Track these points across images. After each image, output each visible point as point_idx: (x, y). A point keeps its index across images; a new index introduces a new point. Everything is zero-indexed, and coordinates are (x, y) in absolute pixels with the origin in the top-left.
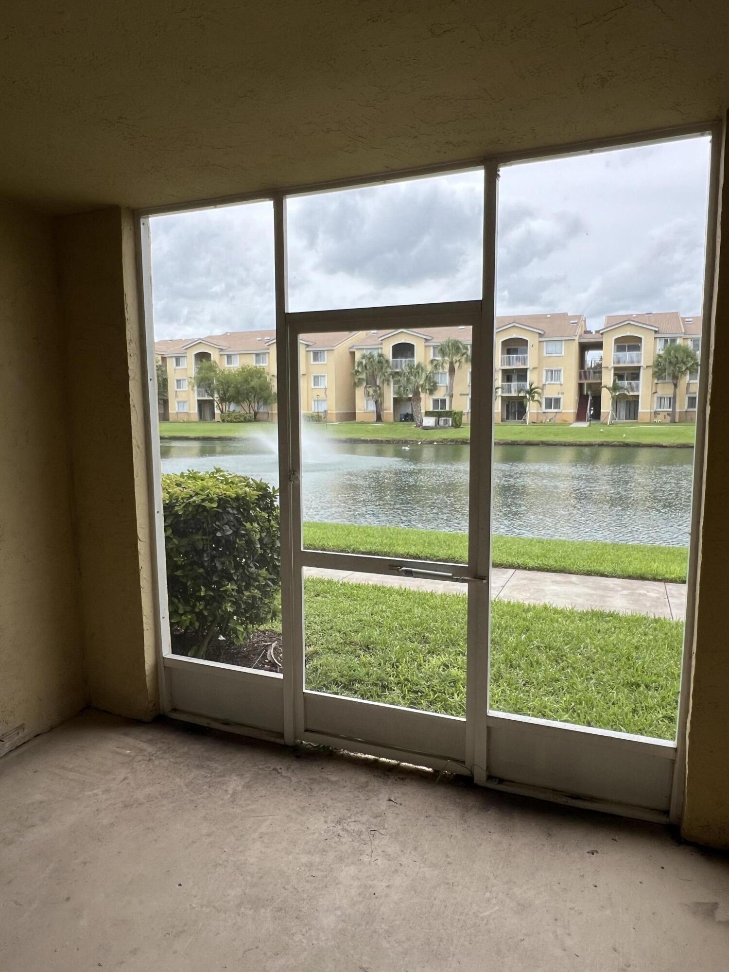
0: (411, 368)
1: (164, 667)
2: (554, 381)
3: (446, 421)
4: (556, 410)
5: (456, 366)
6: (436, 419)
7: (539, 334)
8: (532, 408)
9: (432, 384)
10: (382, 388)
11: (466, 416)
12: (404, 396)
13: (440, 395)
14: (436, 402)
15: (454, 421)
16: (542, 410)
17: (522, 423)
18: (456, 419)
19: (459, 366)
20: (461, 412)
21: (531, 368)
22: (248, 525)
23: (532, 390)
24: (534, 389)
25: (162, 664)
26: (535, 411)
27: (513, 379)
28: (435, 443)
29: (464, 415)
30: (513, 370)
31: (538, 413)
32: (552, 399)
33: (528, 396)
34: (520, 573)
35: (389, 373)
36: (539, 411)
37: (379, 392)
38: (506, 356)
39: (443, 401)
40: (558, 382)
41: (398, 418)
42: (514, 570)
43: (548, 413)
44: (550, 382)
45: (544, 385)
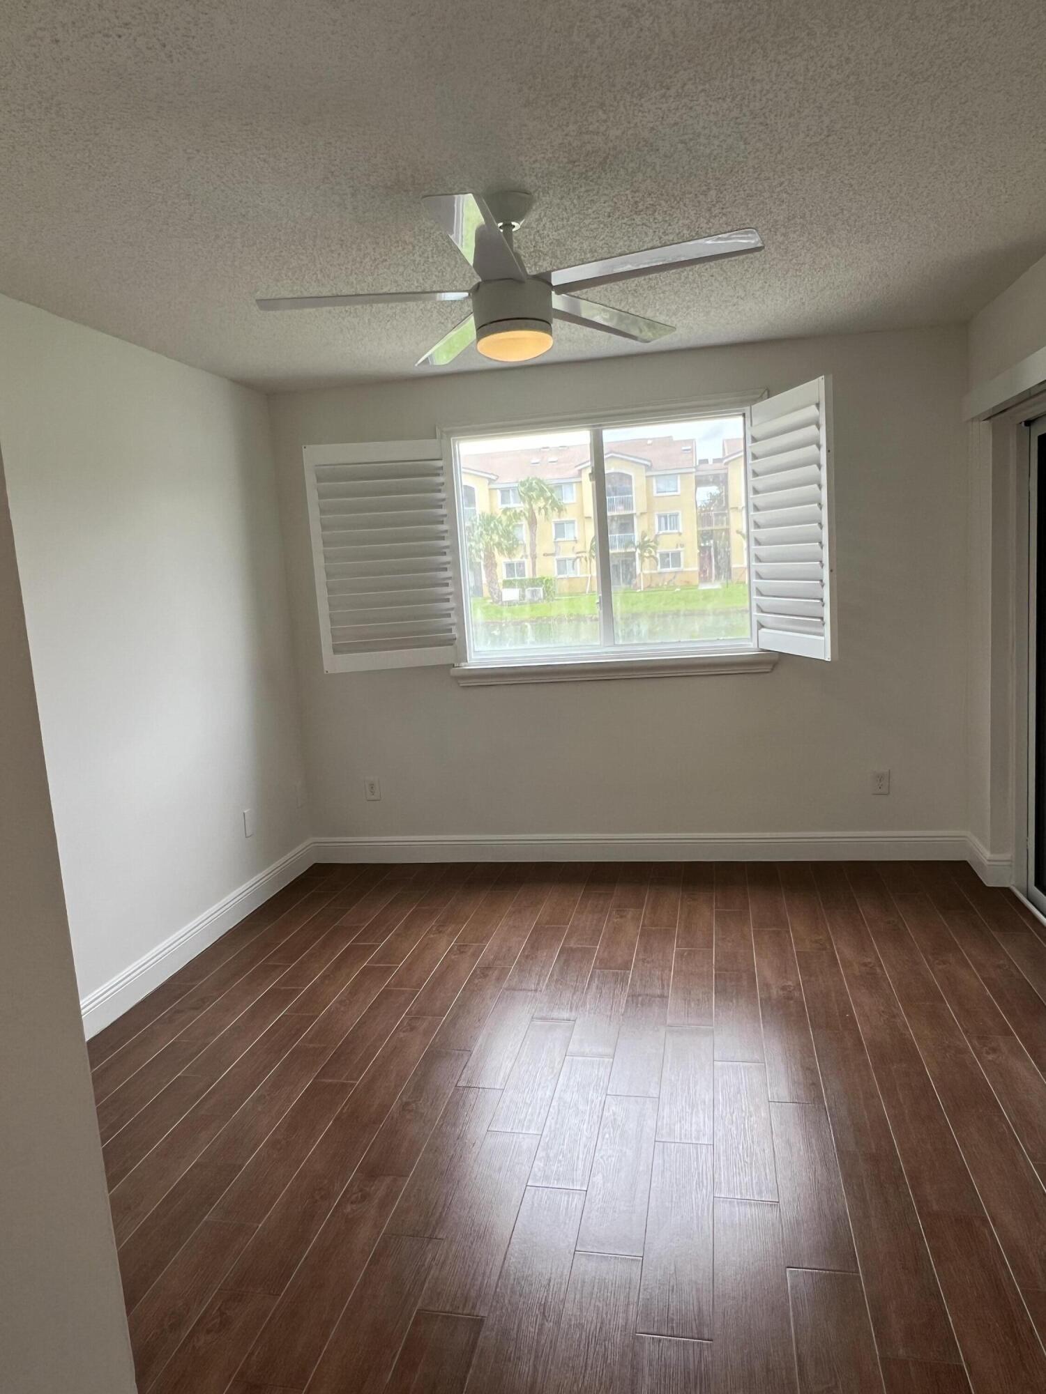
2: (670, 529)
3: (535, 593)
4: (675, 569)
6: (519, 591)
7: (646, 466)
8: (643, 568)
14: (509, 566)
15: (546, 590)
16: (657, 569)
18: (549, 589)
19: (546, 514)
20: (553, 579)
21: (638, 514)
23: (642, 543)
26: (648, 572)
27: (613, 528)
30: (616, 515)
31: (651, 575)
32: (668, 554)
33: (637, 552)
36: (655, 572)
39: (521, 566)
40: (675, 531)
43: (665, 573)
44: (664, 531)
45: (657, 536)
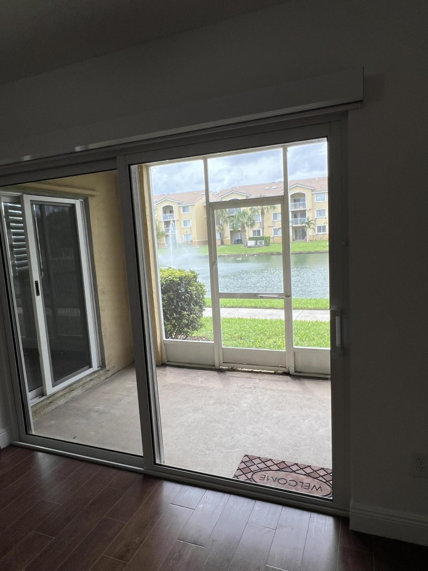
0: (239, 213)
1: (164, 344)
2: (322, 216)
3: (261, 243)
4: (324, 233)
5: (265, 211)
6: (255, 242)
7: (312, 189)
8: (310, 233)
9: (252, 222)
10: (223, 226)
11: (272, 239)
12: (236, 230)
13: (256, 228)
14: (254, 232)
15: (266, 242)
16: (315, 233)
17: (304, 241)
18: (267, 241)
19: (267, 211)
20: (269, 237)
21: (308, 210)
22: (191, 288)
23: (309, 222)
24: (310, 221)
25: (163, 343)
26: (312, 234)
27: (298, 216)
28: (256, 255)
29: (271, 238)
30: (298, 211)
31: (313, 235)
32: (321, 227)
33: (307, 225)
34: (305, 311)
35: (227, 217)
36: (314, 234)
37: (221, 228)
38: (293, 203)
39: (259, 231)
40: (324, 217)
41: (233, 242)
42: (302, 310)
43: (319, 234)
44: (319, 217)
45: (316, 219)
